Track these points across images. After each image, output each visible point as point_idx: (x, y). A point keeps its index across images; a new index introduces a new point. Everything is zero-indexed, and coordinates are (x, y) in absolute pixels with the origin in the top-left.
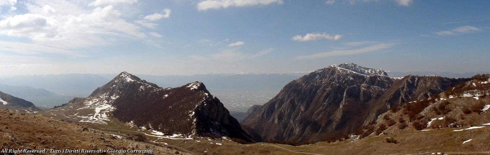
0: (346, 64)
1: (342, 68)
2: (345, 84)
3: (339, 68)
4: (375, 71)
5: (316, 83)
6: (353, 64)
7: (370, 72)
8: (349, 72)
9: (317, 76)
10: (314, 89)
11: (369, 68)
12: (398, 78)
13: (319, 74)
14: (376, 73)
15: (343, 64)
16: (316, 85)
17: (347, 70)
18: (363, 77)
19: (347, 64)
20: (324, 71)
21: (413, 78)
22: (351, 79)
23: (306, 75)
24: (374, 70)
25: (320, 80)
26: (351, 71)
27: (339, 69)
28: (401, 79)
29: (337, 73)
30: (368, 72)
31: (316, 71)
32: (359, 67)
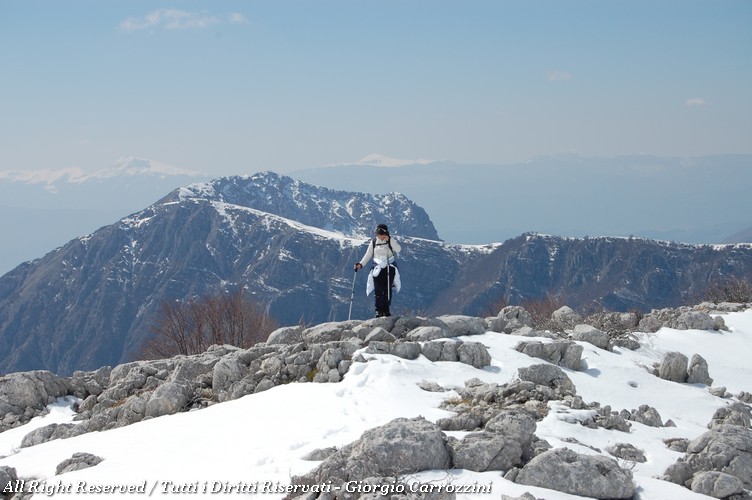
0: (245, 177)
1: (237, 207)
2: (256, 277)
3: (221, 207)
4: (374, 205)
5: (129, 276)
6: (275, 176)
7: (350, 211)
8: (267, 223)
9: (128, 243)
10: (124, 299)
11: (344, 193)
12: (479, 247)
13: (139, 234)
14: (376, 212)
15: (231, 181)
16: (129, 286)
17: (258, 213)
18: (331, 246)
19: (250, 179)
20: (156, 220)
21: (540, 245)
22: (282, 255)
23: (77, 240)
24: (369, 198)
25: (142, 259)
26: (277, 218)
27: (222, 213)
28: (490, 251)
29: (215, 230)
30: (342, 211)
31: (121, 222)
32: (302, 186)
